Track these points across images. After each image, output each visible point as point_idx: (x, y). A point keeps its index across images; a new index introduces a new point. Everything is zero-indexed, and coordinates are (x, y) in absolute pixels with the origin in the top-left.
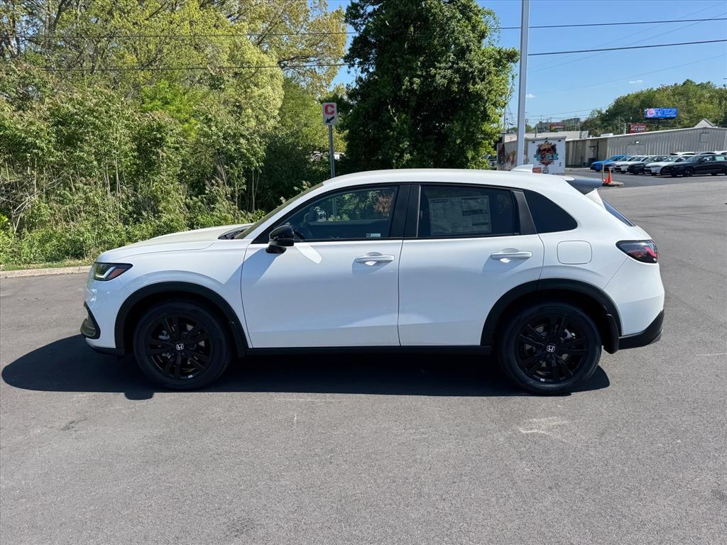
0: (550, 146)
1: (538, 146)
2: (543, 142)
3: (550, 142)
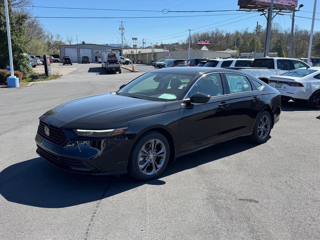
0: (113, 55)
1: (108, 54)
2: (110, 53)
3: (113, 52)
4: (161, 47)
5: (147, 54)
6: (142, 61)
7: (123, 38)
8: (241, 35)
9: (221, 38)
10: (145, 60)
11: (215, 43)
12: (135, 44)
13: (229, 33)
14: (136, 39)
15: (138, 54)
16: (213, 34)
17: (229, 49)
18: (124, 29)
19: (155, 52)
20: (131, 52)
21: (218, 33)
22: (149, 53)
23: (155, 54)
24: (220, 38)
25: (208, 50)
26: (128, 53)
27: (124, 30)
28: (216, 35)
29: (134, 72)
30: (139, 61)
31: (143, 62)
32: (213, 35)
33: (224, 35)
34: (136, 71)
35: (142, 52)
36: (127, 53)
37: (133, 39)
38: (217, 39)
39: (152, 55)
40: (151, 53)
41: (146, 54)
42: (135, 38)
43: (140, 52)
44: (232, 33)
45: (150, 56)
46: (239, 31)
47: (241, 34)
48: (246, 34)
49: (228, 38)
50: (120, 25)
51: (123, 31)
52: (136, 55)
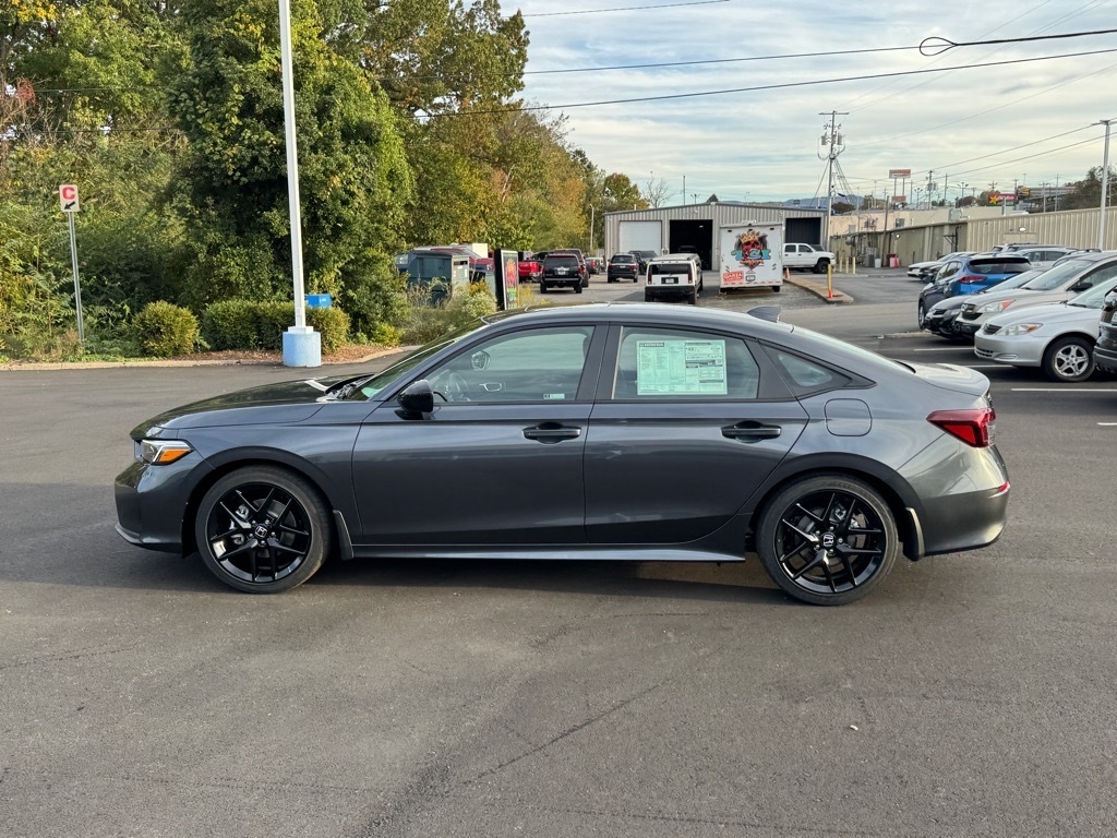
1: (738, 237)
2: (745, 231)
5: (927, 229)
10: (917, 254)
15: (891, 232)
20: (867, 225)
30: (894, 256)
39: (946, 231)
43: (902, 221)
45: (937, 239)
50: (826, 127)
51: (835, 146)
52: (882, 237)
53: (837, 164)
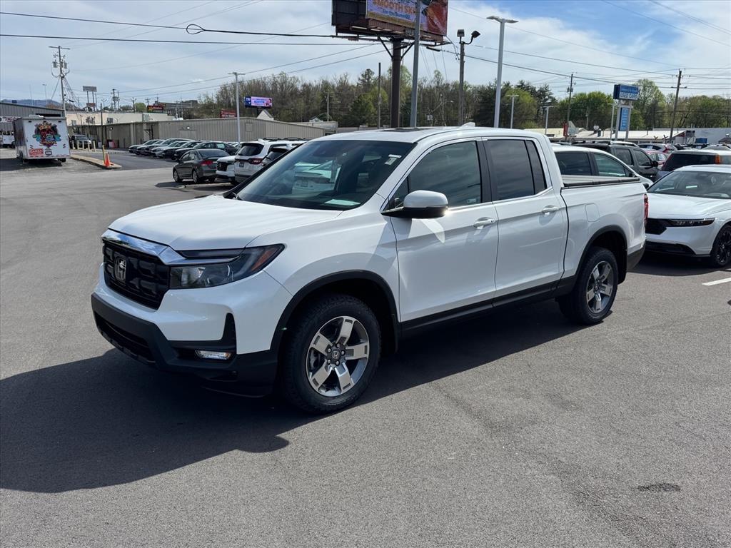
4: (158, 108)
5: (132, 126)
6: (118, 141)
7: (64, 86)
8: (334, 90)
9: (294, 93)
10: (126, 141)
11: (283, 104)
12: (91, 102)
13: (310, 85)
14: (93, 89)
15: (105, 126)
16: (274, 84)
17: (316, 119)
18: (66, 64)
19: (151, 121)
20: (88, 120)
21: (285, 82)
22: (136, 124)
23: (153, 127)
24: (292, 94)
25: (272, 119)
26: (79, 123)
27: (66, 68)
28: (282, 87)
29: (110, 169)
30: (111, 141)
31: (122, 145)
32: (276, 87)
33: (300, 88)
34: (115, 166)
35: (115, 122)
36: (75, 121)
37: (86, 89)
38: (284, 97)
39: (145, 127)
40: (141, 124)
41: (129, 124)
42: (90, 87)
43: (111, 120)
44: (314, 84)
45: (139, 131)
46: (329, 81)
47: (333, 86)
48: (344, 87)
49: (308, 96)
50: (55, 56)
51: (63, 69)
52: (100, 129)
53: (66, 81)
